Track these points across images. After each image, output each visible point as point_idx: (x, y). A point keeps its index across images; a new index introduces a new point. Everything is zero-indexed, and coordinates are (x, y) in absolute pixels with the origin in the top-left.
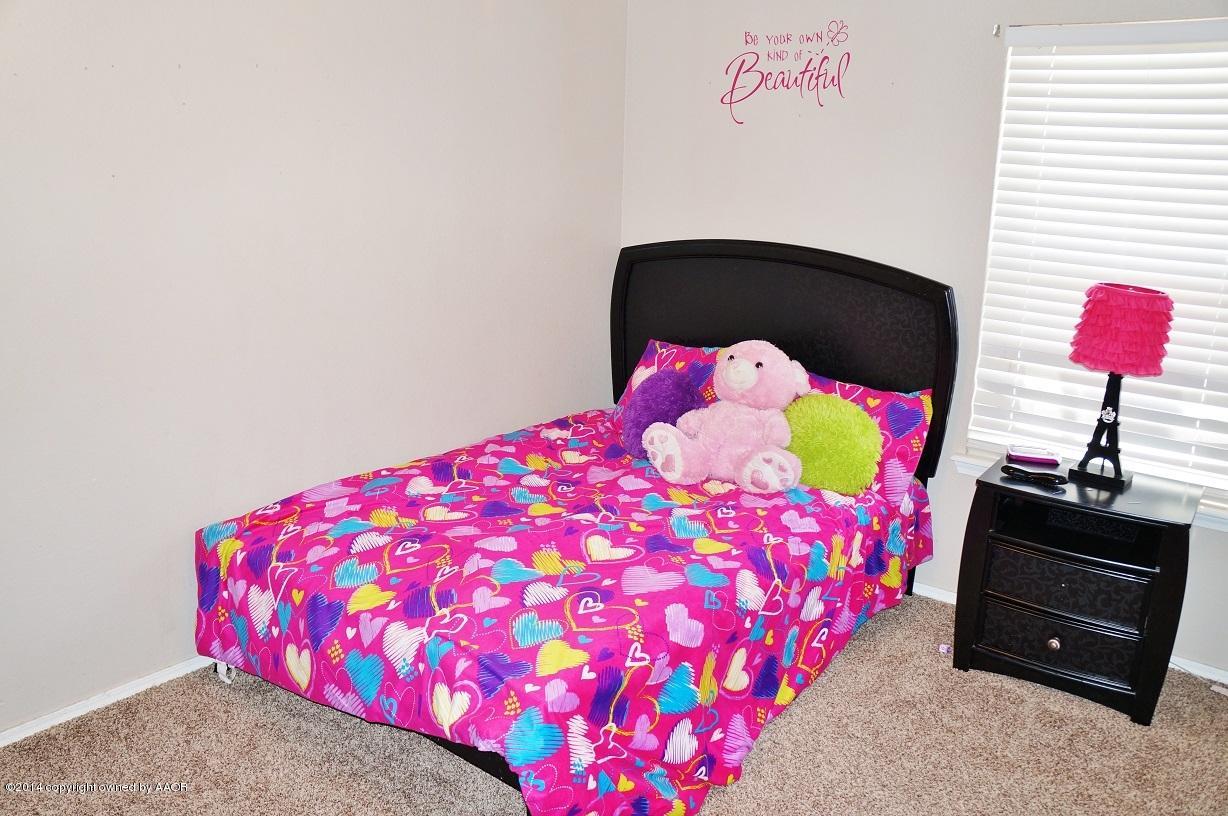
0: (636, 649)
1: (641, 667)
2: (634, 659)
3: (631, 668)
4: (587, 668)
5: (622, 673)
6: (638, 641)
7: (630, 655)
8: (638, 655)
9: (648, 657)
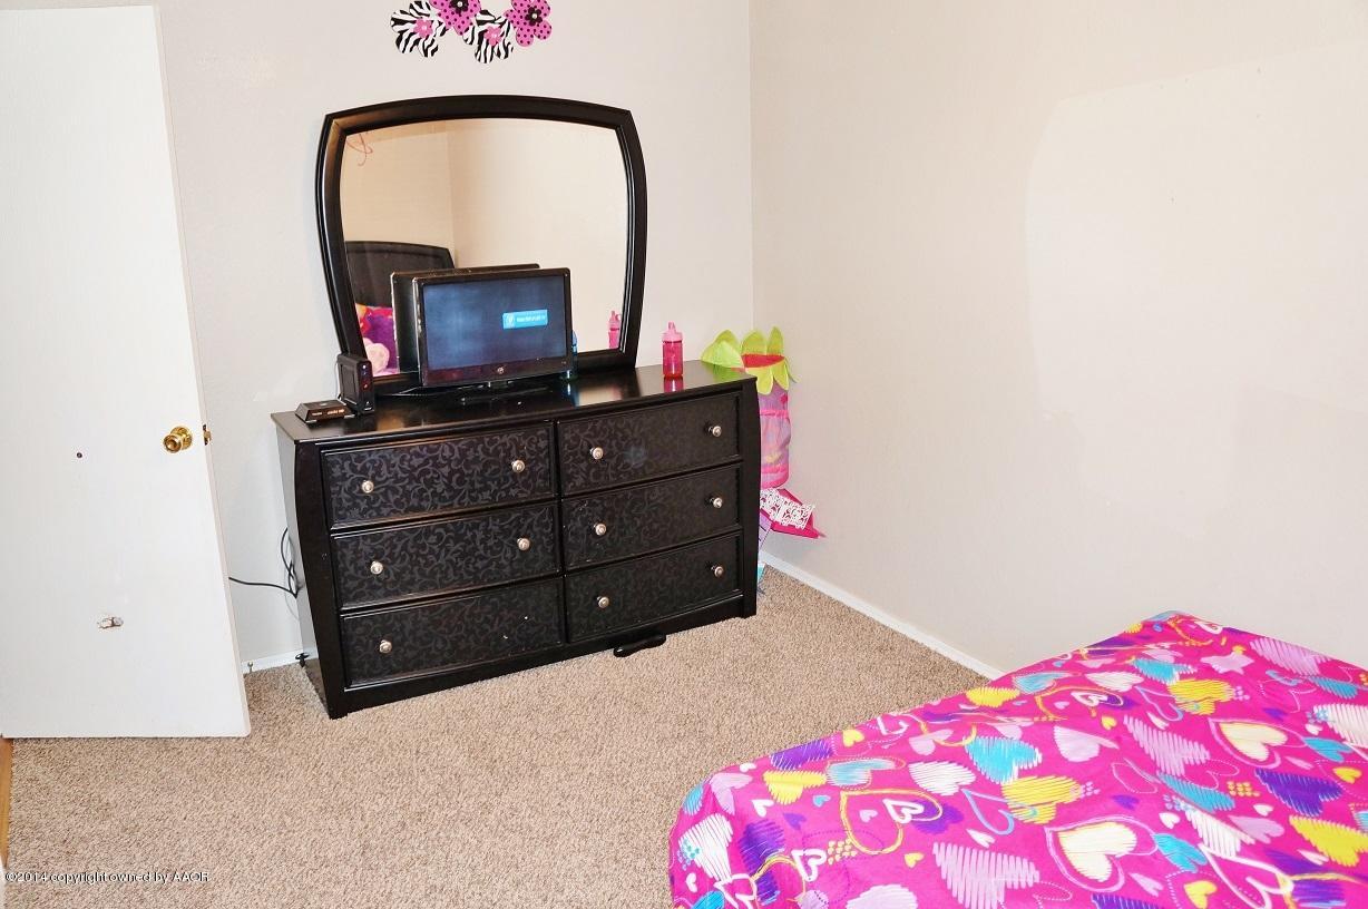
0: (819, 857)
1: (796, 871)
2: (805, 859)
3: (791, 857)
4: (769, 803)
5: (781, 850)
6: (829, 857)
7: (809, 852)
8: (813, 863)
9: (814, 877)
